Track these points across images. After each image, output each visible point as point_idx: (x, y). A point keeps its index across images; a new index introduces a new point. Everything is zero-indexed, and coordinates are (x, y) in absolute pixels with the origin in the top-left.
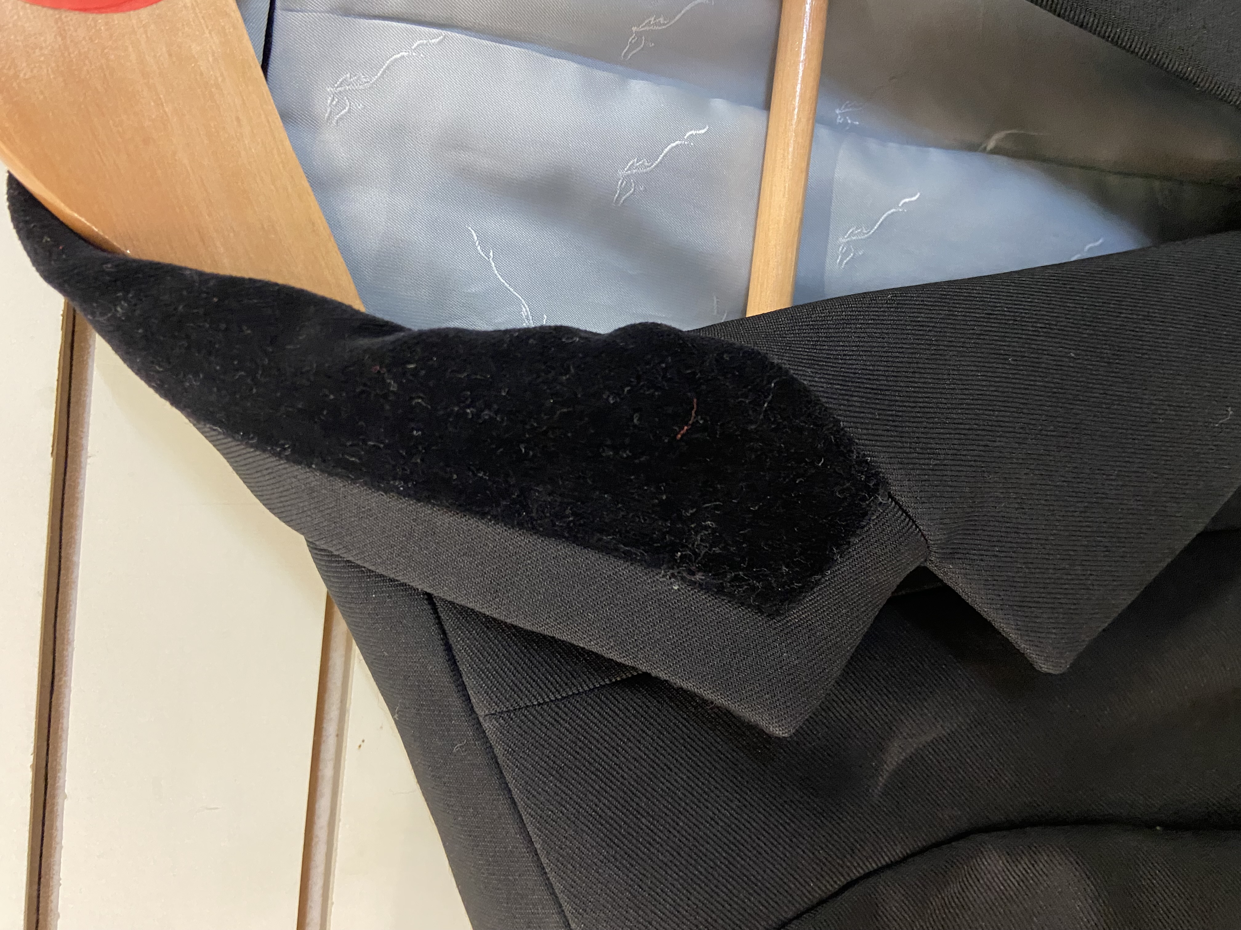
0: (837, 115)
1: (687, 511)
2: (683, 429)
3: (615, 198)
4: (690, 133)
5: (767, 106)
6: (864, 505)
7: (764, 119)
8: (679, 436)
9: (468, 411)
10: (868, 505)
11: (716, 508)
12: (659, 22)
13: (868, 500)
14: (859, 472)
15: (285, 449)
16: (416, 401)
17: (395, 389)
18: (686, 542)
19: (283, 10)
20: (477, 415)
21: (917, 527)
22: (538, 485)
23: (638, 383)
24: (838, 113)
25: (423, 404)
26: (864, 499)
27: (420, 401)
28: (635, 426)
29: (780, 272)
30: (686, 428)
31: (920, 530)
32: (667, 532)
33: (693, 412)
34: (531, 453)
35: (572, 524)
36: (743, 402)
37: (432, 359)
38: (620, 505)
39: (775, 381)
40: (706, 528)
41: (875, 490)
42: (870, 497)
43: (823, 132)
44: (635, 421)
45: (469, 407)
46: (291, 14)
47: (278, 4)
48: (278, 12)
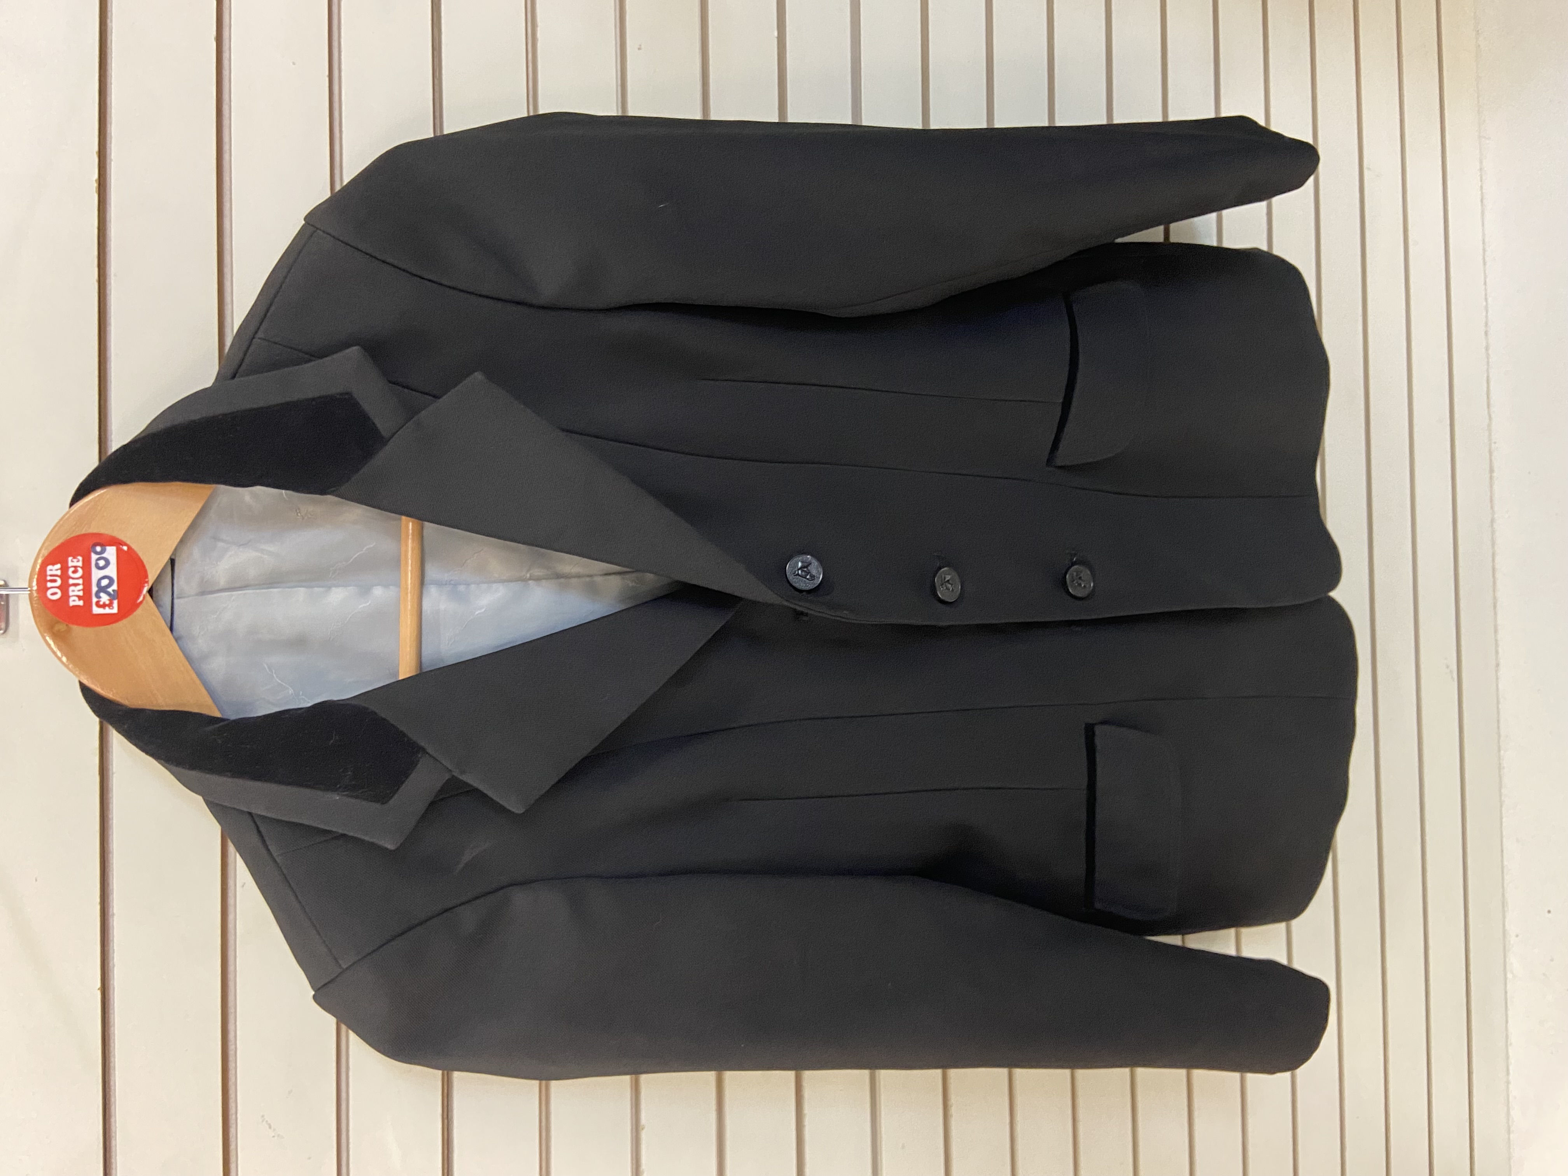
4: (362, 607)
6: (415, 759)
10: (417, 759)
12: (343, 564)
14: (413, 746)
18: (340, 781)
19: (178, 598)
26: (416, 757)
30: (332, 741)
33: (334, 736)
40: (348, 775)
42: (418, 756)
46: (179, 600)
47: (175, 596)
48: (176, 601)
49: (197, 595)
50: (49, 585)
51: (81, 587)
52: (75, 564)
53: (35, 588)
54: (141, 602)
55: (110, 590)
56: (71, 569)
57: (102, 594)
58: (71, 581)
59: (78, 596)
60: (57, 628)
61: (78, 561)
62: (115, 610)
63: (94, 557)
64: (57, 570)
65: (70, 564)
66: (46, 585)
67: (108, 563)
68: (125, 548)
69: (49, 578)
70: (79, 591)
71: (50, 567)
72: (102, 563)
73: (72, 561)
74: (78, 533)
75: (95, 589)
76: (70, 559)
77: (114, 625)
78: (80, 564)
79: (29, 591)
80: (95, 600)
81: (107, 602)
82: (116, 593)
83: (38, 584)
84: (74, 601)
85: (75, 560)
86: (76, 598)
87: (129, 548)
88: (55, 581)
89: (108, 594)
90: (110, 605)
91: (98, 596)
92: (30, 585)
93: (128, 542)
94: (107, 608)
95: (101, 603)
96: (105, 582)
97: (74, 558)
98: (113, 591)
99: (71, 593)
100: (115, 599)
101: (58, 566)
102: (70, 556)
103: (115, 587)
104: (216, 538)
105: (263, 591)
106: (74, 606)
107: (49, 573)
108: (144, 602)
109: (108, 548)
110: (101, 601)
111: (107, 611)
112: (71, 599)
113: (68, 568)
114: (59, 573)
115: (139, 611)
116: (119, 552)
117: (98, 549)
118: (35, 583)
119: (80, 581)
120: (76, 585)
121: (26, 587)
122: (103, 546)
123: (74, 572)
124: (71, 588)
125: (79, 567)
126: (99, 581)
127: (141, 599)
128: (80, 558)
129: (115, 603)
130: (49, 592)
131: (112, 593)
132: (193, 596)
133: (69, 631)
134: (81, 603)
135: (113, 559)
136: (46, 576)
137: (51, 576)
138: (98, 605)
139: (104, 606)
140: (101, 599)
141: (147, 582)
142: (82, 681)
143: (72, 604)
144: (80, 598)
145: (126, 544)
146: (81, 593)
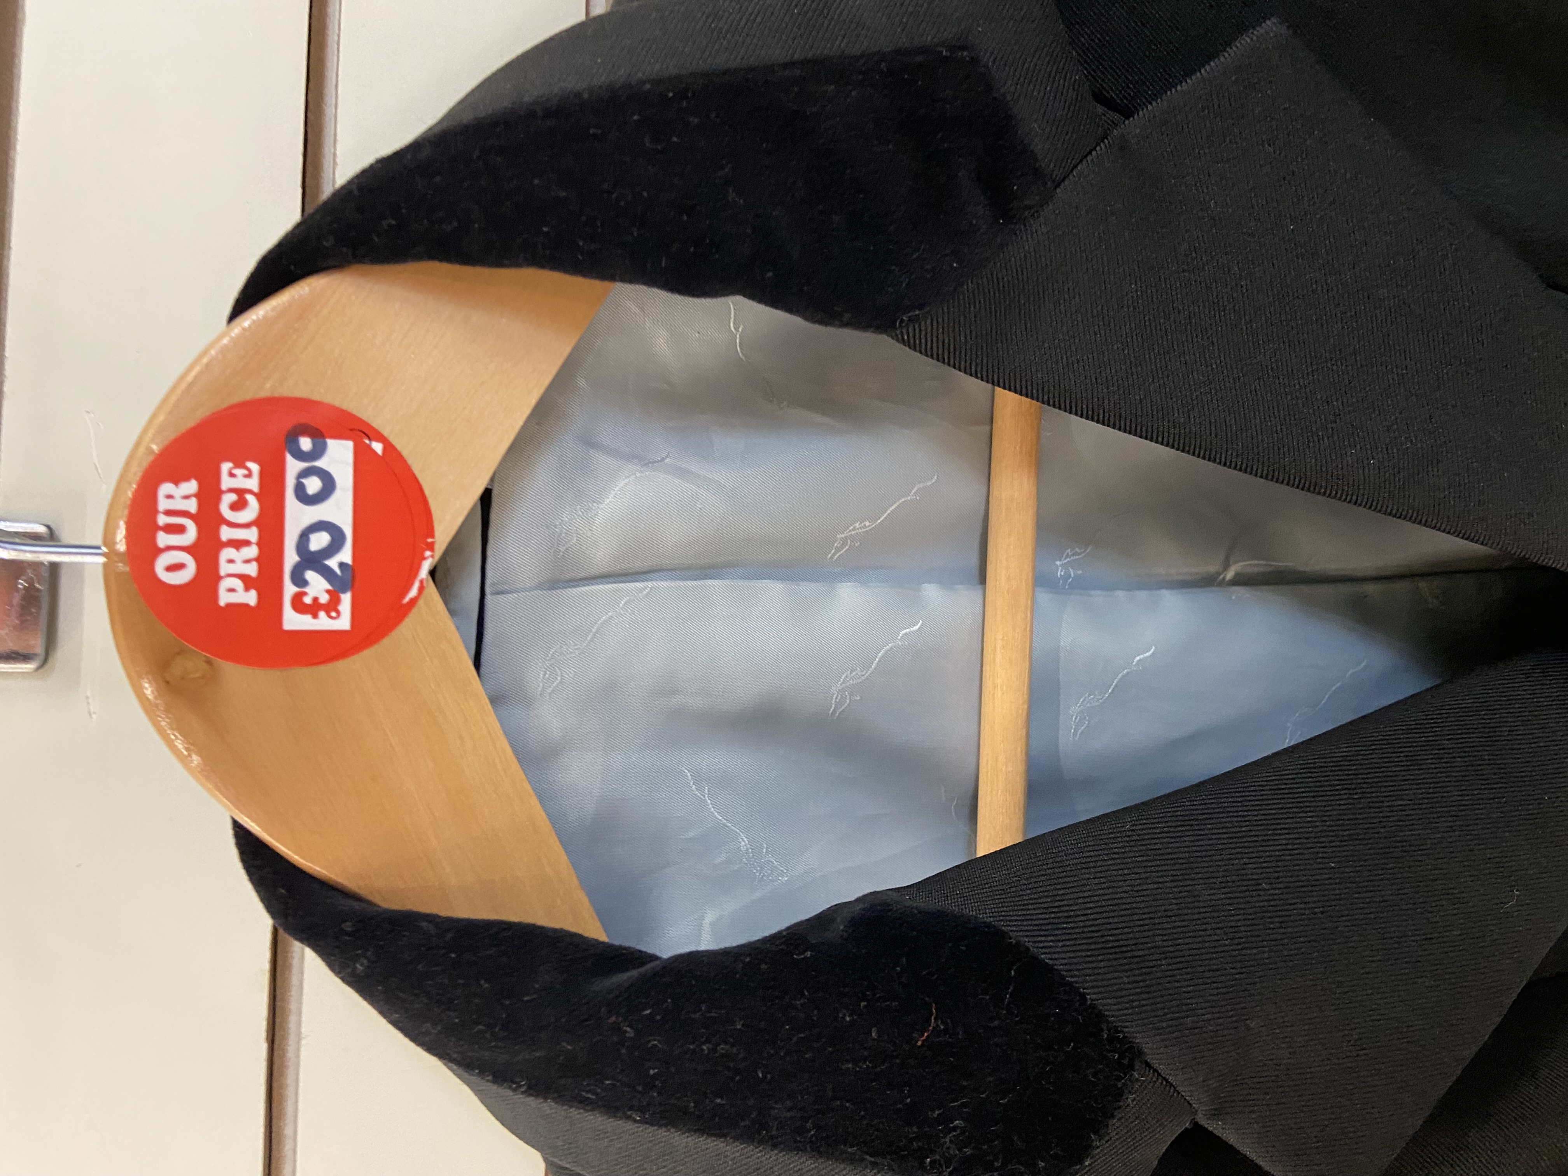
0: (1057, 567)
1: (933, 1111)
2: (923, 1035)
3: (831, 712)
4: (904, 632)
5: (982, 579)
6: (1119, 1085)
7: (980, 592)
8: (919, 1043)
9: (705, 1047)
10: (1124, 1084)
11: (964, 1105)
12: (865, 525)
13: (1123, 1078)
14: (1110, 1051)
15: (521, 1086)
16: (652, 1043)
17: (632, 1035)
18: (935, 1146)
19: (494, 594)
20: (714, 1050)
21: (1179, 1093)
22: (776, 1102)
23: (874, 995)
24: (1060, 568)
25: (660, 1046)
26: (1119, 1079)
27: (655, 1042)
28: (874, 1040)
29: (1010, 769)
30: (926, 1034)
31: (1182, 1096)
32: (914, 1138)
33: (933, 1018)
34: (769, 1076)
35: (814, 1139)
36: (983, 999)
37: (667, 1001)
38: (862, 1113)
39: (1015, 968)
40: (955, 1129)
41: (1131, 1067)
42: (1126, 1076)
43: (1044, 598)
44: (873, 1034)
45: (704, 1043)
46: (500, 597)
47: (488, 589)
48: (489, 598)
49: (540, 586)
50: (163, 539)
51: (252, 551)
52: (241, 482)
53: (122, 547)
54: (414, 601)
55: (332, 563)
56: (229, 498)
57: (310, 575)
58: (226, 533)
59: (242, 577)
60: (177, 669)
61: (249, 475)
62: (343, 623)
63: (293, 466)
64: (186, 497)
65: (226, 482)
66: (154, 539)
67: (329, 485)
68: (378, 447)
69: (162, 520)
70: (247, 561)
71: (166, 488)
72: (313, 485)
73: (232, 475)
74: (248, 396)
75: (291, 558)
76: (226, 467)
77: (341, 665)
78: (253, 484)
79: (104, 555)
80: (290, 589)
81: (324, 599)
82: (349, 574)
83: (129, 537)
84: (232, 590)
85: (239, 472)
86: (238, 584)
87: (389, 446)
88: (180, 529)
89: (327, 573)
90: (332, 607)
91: (299, 580)
92: (109, 540)
93: (386, 433)
94: (322, 614)
95: (308, 600)
96: (319, 541)
97: (239, 464)
98: (342, 565)
99: (224, 568)
100: (344, 592)
101: (191, 486)
102: (227, 460)
103: (346, 555)
104: (589, 442)
105: (689, 583)
106: (232, 607)
107: (163, 504)
108: (421, 602)
109: (331, 443)
110: (305, 594)
111: (323, 622)
112: (225, 584)
113: (218, 493)
114: (192, 506)
115: (407, 627)
116: (362, 455)
117: (306, 444)
118: (121, 533)
119: (252, 534)
120: (238, 544)
121: (98, 542)
122: (319, 436)
123: (235, 507)
124: (227, 553)
125: (250, 492)
126: (304, 537)
127: (413, 592)
128: (254, 467)
129: (346, 599)
130: (162, 563)
131: (338, 571)
132: (531, 589)
133: (212, 677)
134: (251, 598)
135: (344, 478)
136: (156, 512)
137: (169, 513)
138: (298, 605)
139: (314, 609)
140: (306, 590)
141: (431, 547)
142: (237, 818)
143: (225, 598)
144: (248, 582)
145: (381, 438)
146: (252, 570)
